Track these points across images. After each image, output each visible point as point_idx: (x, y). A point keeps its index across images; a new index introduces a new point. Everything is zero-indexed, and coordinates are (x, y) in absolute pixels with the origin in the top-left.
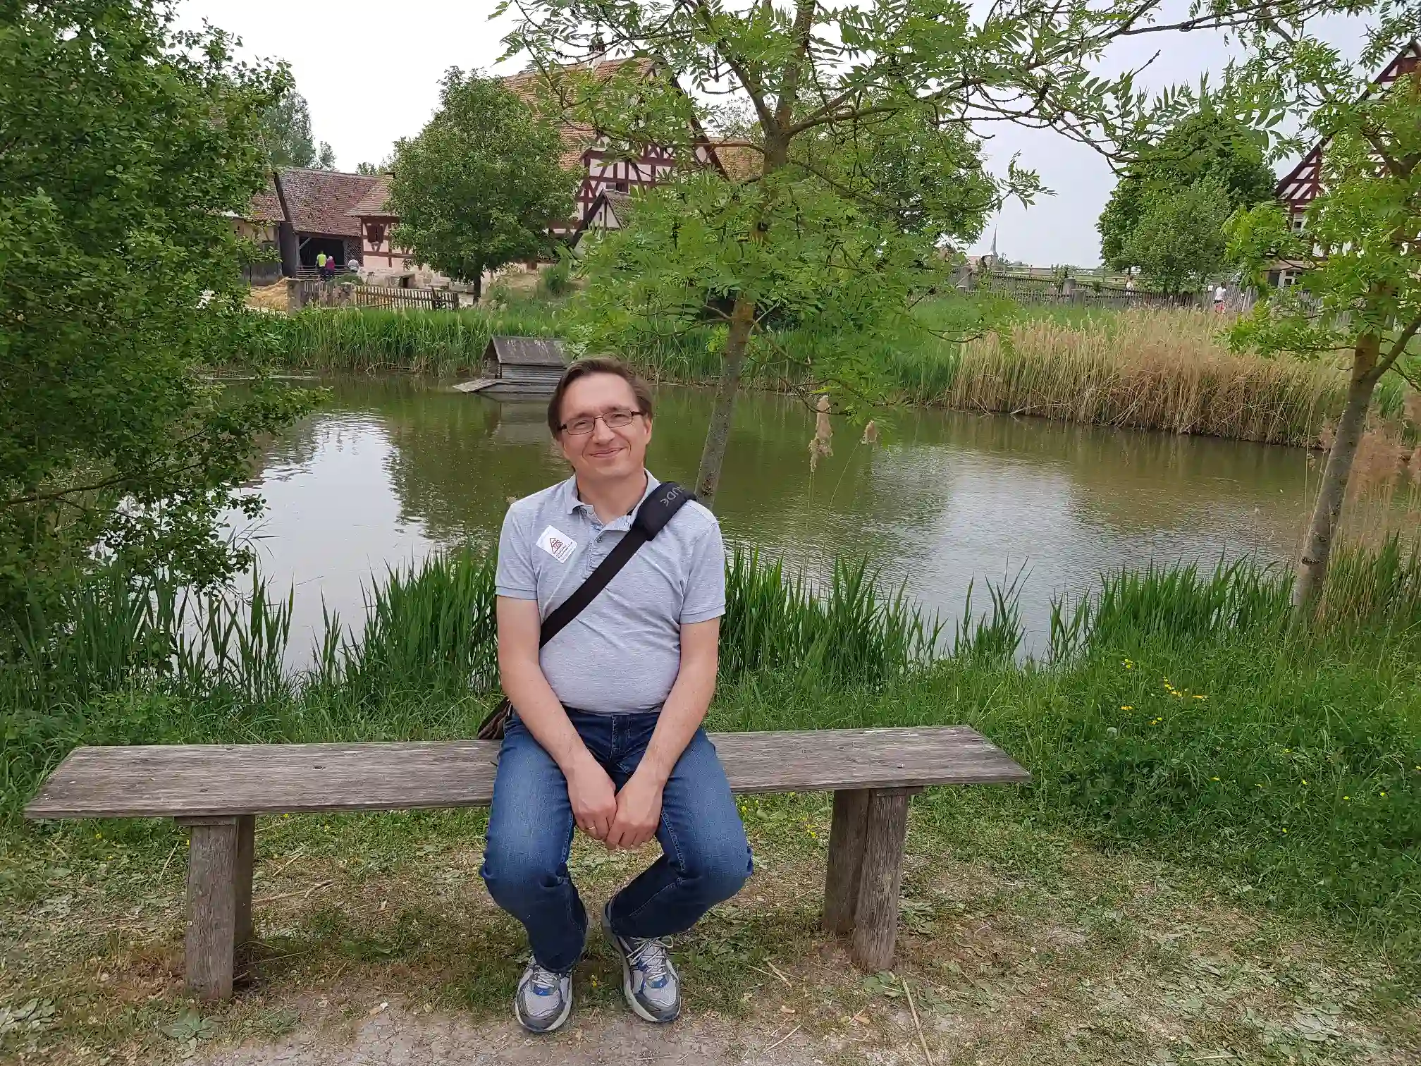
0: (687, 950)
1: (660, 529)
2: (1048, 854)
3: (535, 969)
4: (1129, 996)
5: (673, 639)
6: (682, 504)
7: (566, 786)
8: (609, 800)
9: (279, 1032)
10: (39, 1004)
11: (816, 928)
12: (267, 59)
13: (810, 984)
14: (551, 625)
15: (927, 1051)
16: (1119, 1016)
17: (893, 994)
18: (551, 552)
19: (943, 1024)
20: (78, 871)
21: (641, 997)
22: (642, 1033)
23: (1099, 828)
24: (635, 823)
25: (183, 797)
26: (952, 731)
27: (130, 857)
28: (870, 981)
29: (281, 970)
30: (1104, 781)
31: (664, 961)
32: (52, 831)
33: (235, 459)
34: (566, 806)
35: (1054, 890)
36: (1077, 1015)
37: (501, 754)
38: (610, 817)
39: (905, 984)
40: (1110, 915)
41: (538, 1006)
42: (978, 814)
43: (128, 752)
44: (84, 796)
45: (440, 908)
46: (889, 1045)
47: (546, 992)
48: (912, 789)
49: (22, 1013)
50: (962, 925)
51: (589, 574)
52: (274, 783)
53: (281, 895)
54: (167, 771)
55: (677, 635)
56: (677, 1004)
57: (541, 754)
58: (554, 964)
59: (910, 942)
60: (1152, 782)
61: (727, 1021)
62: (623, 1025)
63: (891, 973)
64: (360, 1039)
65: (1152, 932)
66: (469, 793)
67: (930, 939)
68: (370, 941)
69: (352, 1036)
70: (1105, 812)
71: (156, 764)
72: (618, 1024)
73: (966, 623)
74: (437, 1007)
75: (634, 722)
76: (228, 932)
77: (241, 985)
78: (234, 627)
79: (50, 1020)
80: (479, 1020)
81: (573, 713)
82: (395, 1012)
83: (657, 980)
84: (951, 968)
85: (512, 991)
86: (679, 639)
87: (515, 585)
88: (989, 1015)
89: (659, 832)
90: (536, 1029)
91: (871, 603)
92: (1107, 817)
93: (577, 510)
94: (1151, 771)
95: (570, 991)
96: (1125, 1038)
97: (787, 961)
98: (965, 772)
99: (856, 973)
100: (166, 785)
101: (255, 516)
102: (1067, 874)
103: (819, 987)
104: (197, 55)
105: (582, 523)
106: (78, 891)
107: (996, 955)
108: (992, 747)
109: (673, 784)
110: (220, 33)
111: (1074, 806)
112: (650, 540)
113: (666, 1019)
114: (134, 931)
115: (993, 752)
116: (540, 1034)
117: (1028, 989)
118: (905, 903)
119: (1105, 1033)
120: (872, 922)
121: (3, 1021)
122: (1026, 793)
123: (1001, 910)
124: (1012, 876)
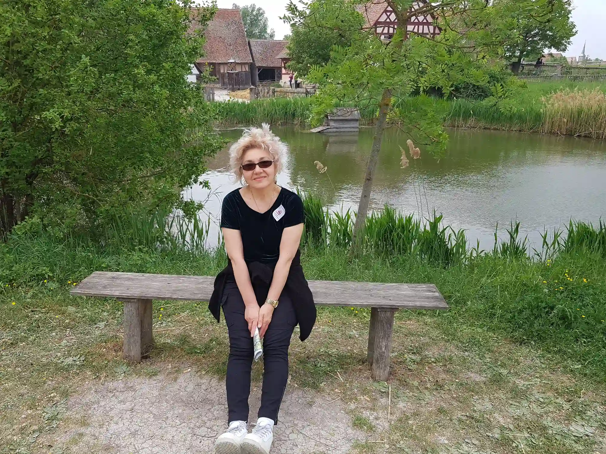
0: (309, 364)
4: (493, 405)
9: (152, 375)
10: (81, 357)
11: (364, 361)
13: (351, 382)
15: (389, 414)
19: (401, 405)
26: (424, 286)
28: (376, 384)
29: (158, 354)
35: (482, 357)
36: (463, 410)
39: (390, 388)
43: (111, 274)
46: (374, 410)
49: (75, 358)
54: (118, 281)
59: (401, 372)
63: (385, 382)
67: (411, 371)
68: (195, 347)
71: (116, 279)
74: (207, 373)
76: (138, 338)
77: (144, 357)
78: (188, 230)
79: (82, 362)
82: (193, 373)
84: (414, 384)
88: (423, 404)
94: (552, 310)
96: (481, 421)
97: (345, 372)
98: (418, 304)
99: (371, 380)
103: (354, 384)
107: (437, 381)
115: (437, 296)
117: (446, 396)
118: (409, 356)
121: (70, 360)
122: (492, 316)
123: (451, 363)
124: (465, 350)
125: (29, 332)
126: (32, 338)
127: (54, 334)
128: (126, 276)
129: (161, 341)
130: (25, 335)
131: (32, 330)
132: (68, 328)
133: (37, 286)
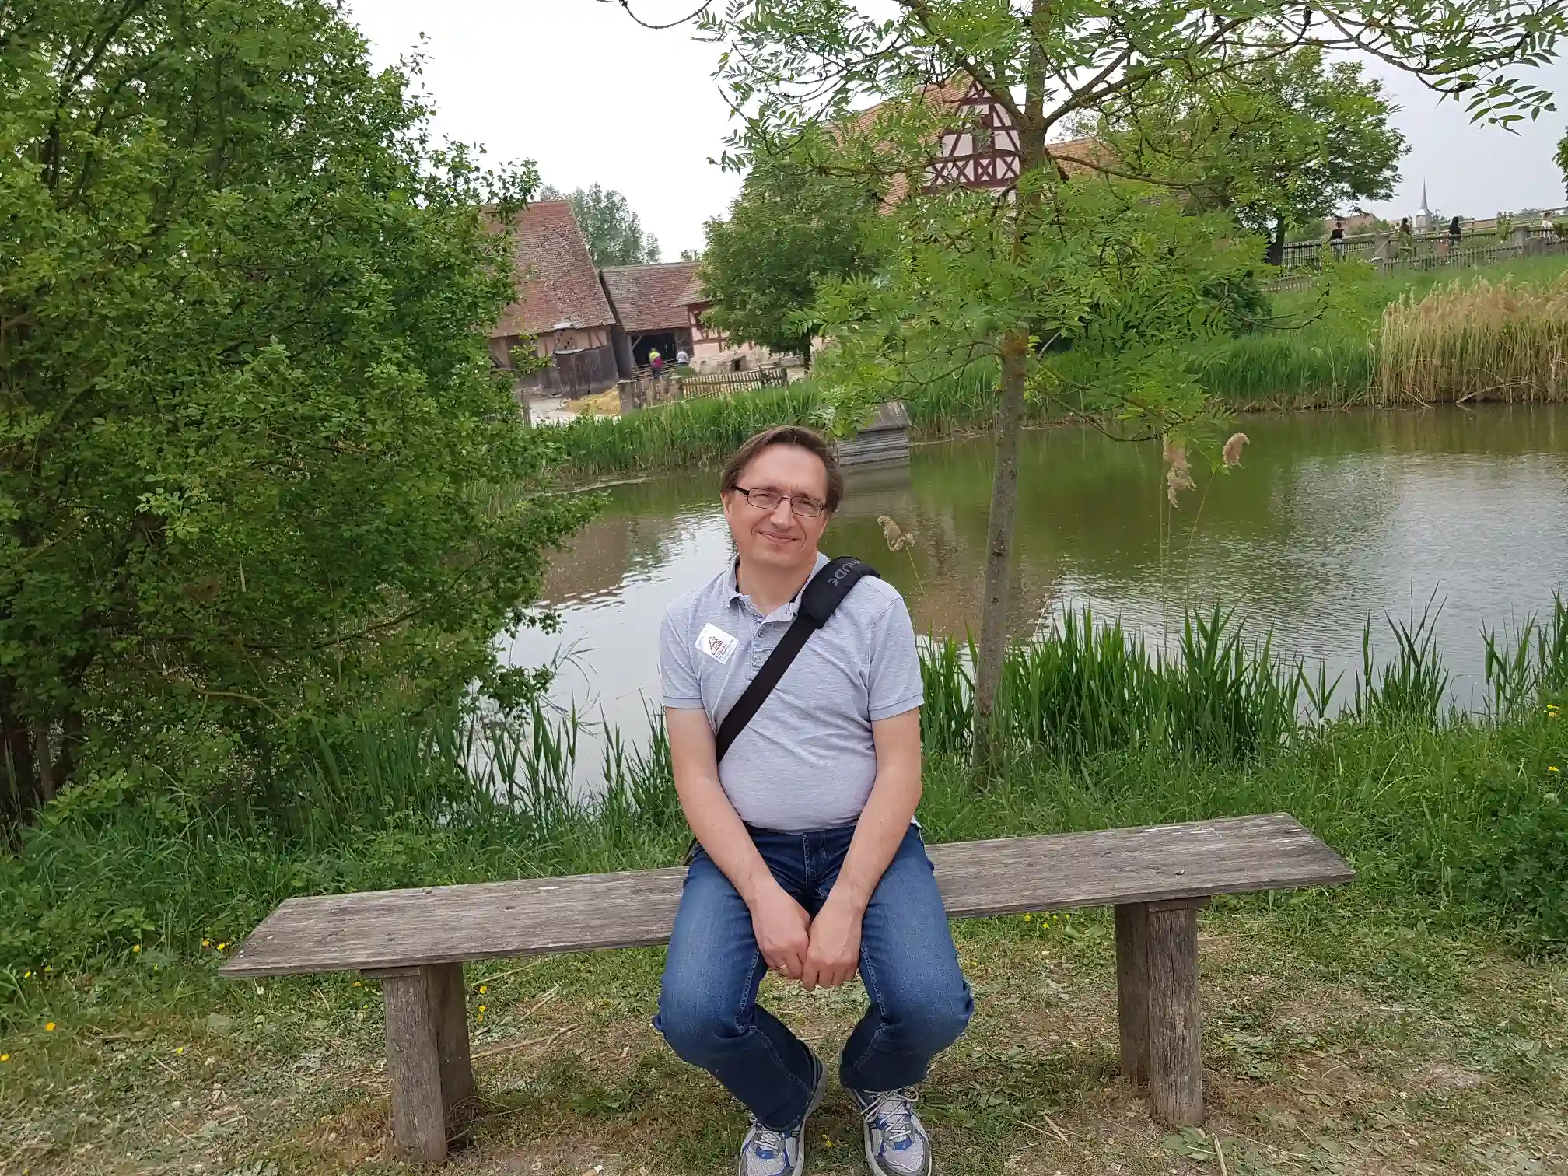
0: (952, 1101)
1: (831, 612)
2: (1443, 965)
3: (757, 1128)
5: (863, 739)
7: (749, 918)
8: (800, 935)
11: (1112, 1072)
12: (510, 163)
13: (1094, 1143)
17: (1200, 1157)
18: (710, 653)
21: (881, 1159)
23: (1520, 929)
24: (829, 960)
25: (365, 949)
26: (1261, 822)
28: (1172, 1141)
29: (497, 1129)
30: (1527, 867)
31: (908, 1116)
32: (322, 980)
34: (750, 943)
35: (1447, 1014)
37: (686, 882)
38: (801, 955)
39: (1217, 1144)
40: (1529, 1047)
44: (274, 953)
47: (770, 1155)
48: (1193, 901)
50: (1307, 1064)
51: (754, 673)
52: (461, 928)
53: (525, 1043)
54: (360, 920)
55: (867, 735)
56: (925, 1168)
57: (720, 881)
59: (1234, 1090)
63: (1200, 1130)
67: (1262, 1084)
68: (600, 1094)
70: (1531, 906)
71: (352, 913)
73: (1368, 672)
74: (655, 1170)
75: (829, 840)
76: (432, 1088)
77: (457, 1145)
78: (519, 755)
81: (755, 832)
83: (898, 1140)
84: (1284, 1121)
86: (872, 738)
87: (678, 695)
89: (860, 968)
91: (1238, 659)
92: (1532, 912)
93: (735, 603)
95: (801, 1155)
97: (1069, 1114)
98: (1265, 874)
99: (1154, 1130)
100: (355, 935)
101: (554, 631)
102: (1469, 991)
103: (1106, 1149)
104: (443, 174)
105: (741, 616)
106: (333, 1043)
107: (1348, 1103)
108: (1308, 840)
109: (870, 910)
110: (461, 147)
111: (1486, 902)
112: (820, 626)
114: (375, 1085)
115: (1310, 845)
117: (1390, 1147)
118: (1236, 1038)
122: (1427, 887)
123: (1367, 1044)
124: (1390, 997)
125: (102, 1110)
126: (110, 1127)
127: (176, 1104)
128: (381, 901)
129: (495, 1086)
130: (91, 1119)
131: (111, 1099)
132: (216, 1082)
133: (114, 965)
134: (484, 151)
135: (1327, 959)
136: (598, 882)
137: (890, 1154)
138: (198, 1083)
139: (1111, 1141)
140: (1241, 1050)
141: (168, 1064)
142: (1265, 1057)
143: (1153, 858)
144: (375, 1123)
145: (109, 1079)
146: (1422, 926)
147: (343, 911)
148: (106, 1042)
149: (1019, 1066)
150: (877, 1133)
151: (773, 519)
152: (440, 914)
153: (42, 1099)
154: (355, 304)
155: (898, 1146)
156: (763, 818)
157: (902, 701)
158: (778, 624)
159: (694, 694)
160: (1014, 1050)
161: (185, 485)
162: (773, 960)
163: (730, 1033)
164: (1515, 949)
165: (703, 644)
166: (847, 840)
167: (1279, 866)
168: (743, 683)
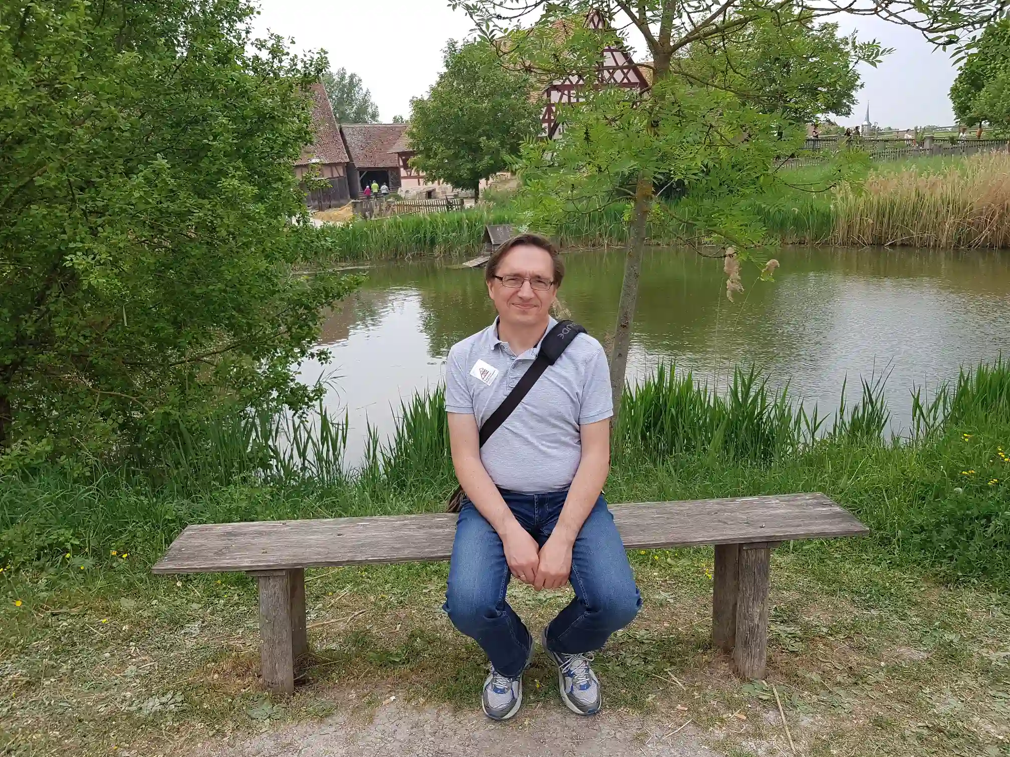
0: (609, 662)
1: (559, 355)
2: (899, 588)
3: (494, 675)
4: (962, 701)
6: (575, 336)
7: (502, 546)
8: (534, 557)
9: (324, 715)
10: (174, 694)
11: (706, 646)
12: (310, 51)
13: (699, 689)
14: (486, 431)
15: (791, 743)
16: (952, 717)
17: (765, 698)
18: (480, 378)
19: (806, 721)
20: (205, 607)
21: (571, 696)
22: (571, 721)
23: (944, 568)
24: (553, 573)
25: (248, 558)
26: (807, 498)
27: (239, 595)
28: (747, 688)
29: (325, 673)
30: (948, 531)
31: (588, 670)
32: (192, 578)
33: (309, 326)
34: (502, 560)
35: (904, 617)
36: (916, 717)
37: (458, 523)
38: (535, 569)
39: (775, 690)
40: (949, 636)
41: (497, 701)
42: (844, 559)
43: (220, 528)
44: (188, 559)
45: (435, 629)
46: (760, 736)
47: (503, 691)
48: (770, 543)
49: (164, 700)
50: (824, 645)
51: (509, 392)
52: (310, 547)
53: (332, 621)
54: (242, 540)
55: (577, 434)
56: (598, 702)
57: (484, 523)
58: (507, 671)
59: (781, 659)
60: (990, 530)
61: (635, 715)
62: (559, 716)
63: (764, 681)
64: (376, 721)
65: (985, 650)
66: (439, 551)
67: (797, 655)
68: (387, 653)
69: (371, 719)
70: (950, 555)
71: (235, 535)
72: (556, 715)
73: (842, 411)
74: (429, 699)
75: (551, 499)
76: (288, 647)
77: (300, 683)
78: (310, 441)
79: (180, 705)
80: (457, 709)
81: (504, 492)
82: (402, 703)
83: (582, 684)
84: (813, 677)
85: (479, 690)
86: (580, 437)
87: (458, 405)
88: (845, 715)
89: (571, 578)
90: (496, 717)
91: (763, 400)
92: (951, 558)
93: (497, 347)
94: (989, 521)
95: (521, 691)
96: (958, 735)
97: (683, 672)
98: (815, 529)
99: (736, 681)
100: (239, 549)
101: (326, 363)
102: (916, 604)
103: (707, 691)
104: (265, 55)
105: (502, 356)
106: (206, 618)
107: (851, 668)
108: (838, 509)
109: (578, 542)
110: (279, 38)
111: (923, 551)
112: (552, 363)
113: (590, 713)
114: (238, 645)
115: (839, 513)
116: (501, 721)
117: (877, 694)
118: (778, 628)
119: (940, 731)
120: (746, 643)
121: (153, 704)
122: (885, 542)
123: (858, 633)
124: (869, 606)
125: (58, 657)
126: (65, 668)
127: (107, 655)
128: (251, 529)
129: (318, 646)
130: (52, 663)
131: (63, 651)
132: (132, 641)
133: (52, 565)
134: (293, 42)
135: (830, 582)
136: (395, 521)
137: (577, 692)
138: (120, 641)
139: (710, 687)
140: (784, 636)
141: (98, 629)
142: (797, 639)
143: (744, 517)
144: (243, 668)
145: (60, 638)
146: (884, 564)
147: (229, 534)
148: (53, 615)
149: (647, 641)
150: (569, 679)
151: (520, 294)
152: (295, 538)
153: (18, 649)
154: (211, 138)
155: (582, 688)
156: (509, 483)
157: (600, 413)
158: (524, 361)
159: (469, 404)
160: (643, 632)
161: (96, 251)
162: (516, 571)
163: (492, 615)
164: (942, 580)
165: (476, 372)
166: (562, 499)
167: (823, 524)
168: (502, 397)
